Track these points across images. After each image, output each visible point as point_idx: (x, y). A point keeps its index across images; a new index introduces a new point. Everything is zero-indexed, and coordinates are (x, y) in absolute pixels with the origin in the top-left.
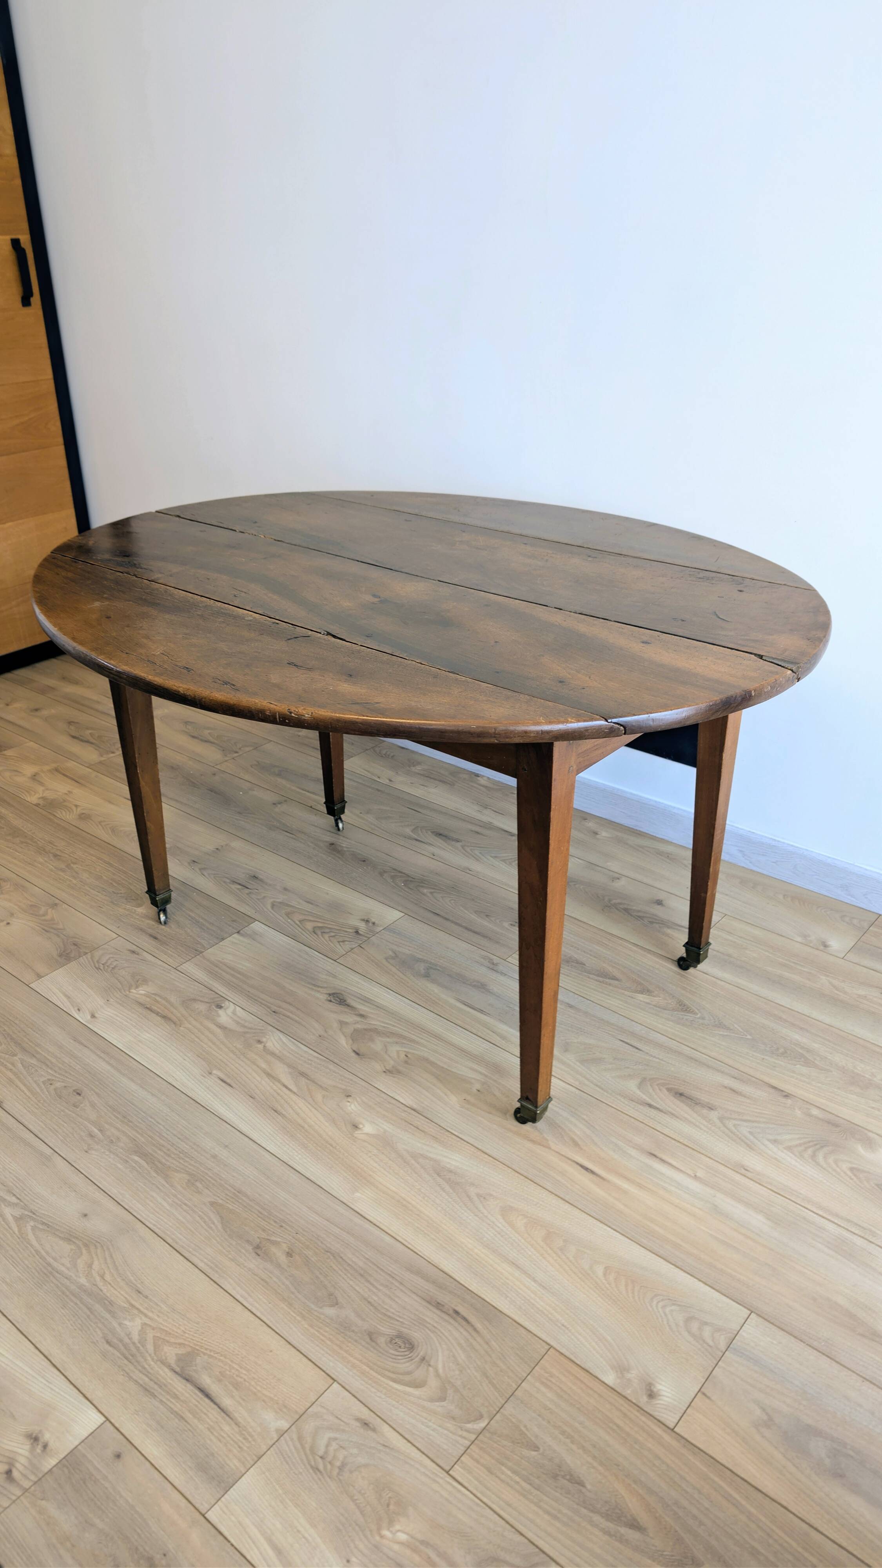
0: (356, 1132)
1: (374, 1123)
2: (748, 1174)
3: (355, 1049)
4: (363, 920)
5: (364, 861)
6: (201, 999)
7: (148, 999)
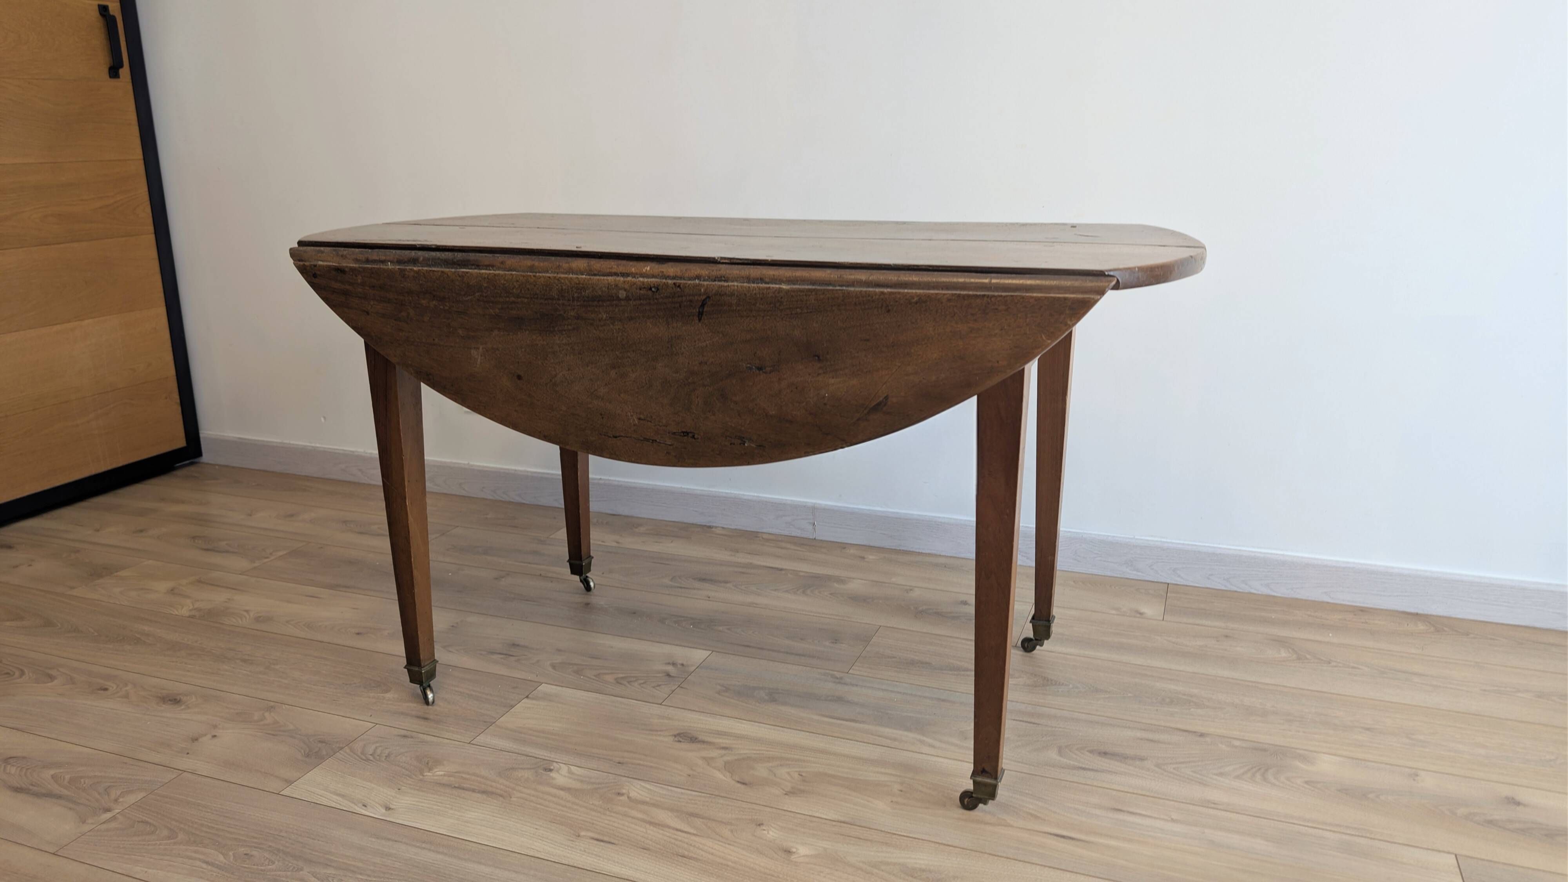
0: (792, 857)
1: (806, 843)
2: (1220, 807)
3: (737, 779)
4: (669, 664)
5: (634, 613)
6: (521, 767)
7: (452, 779)
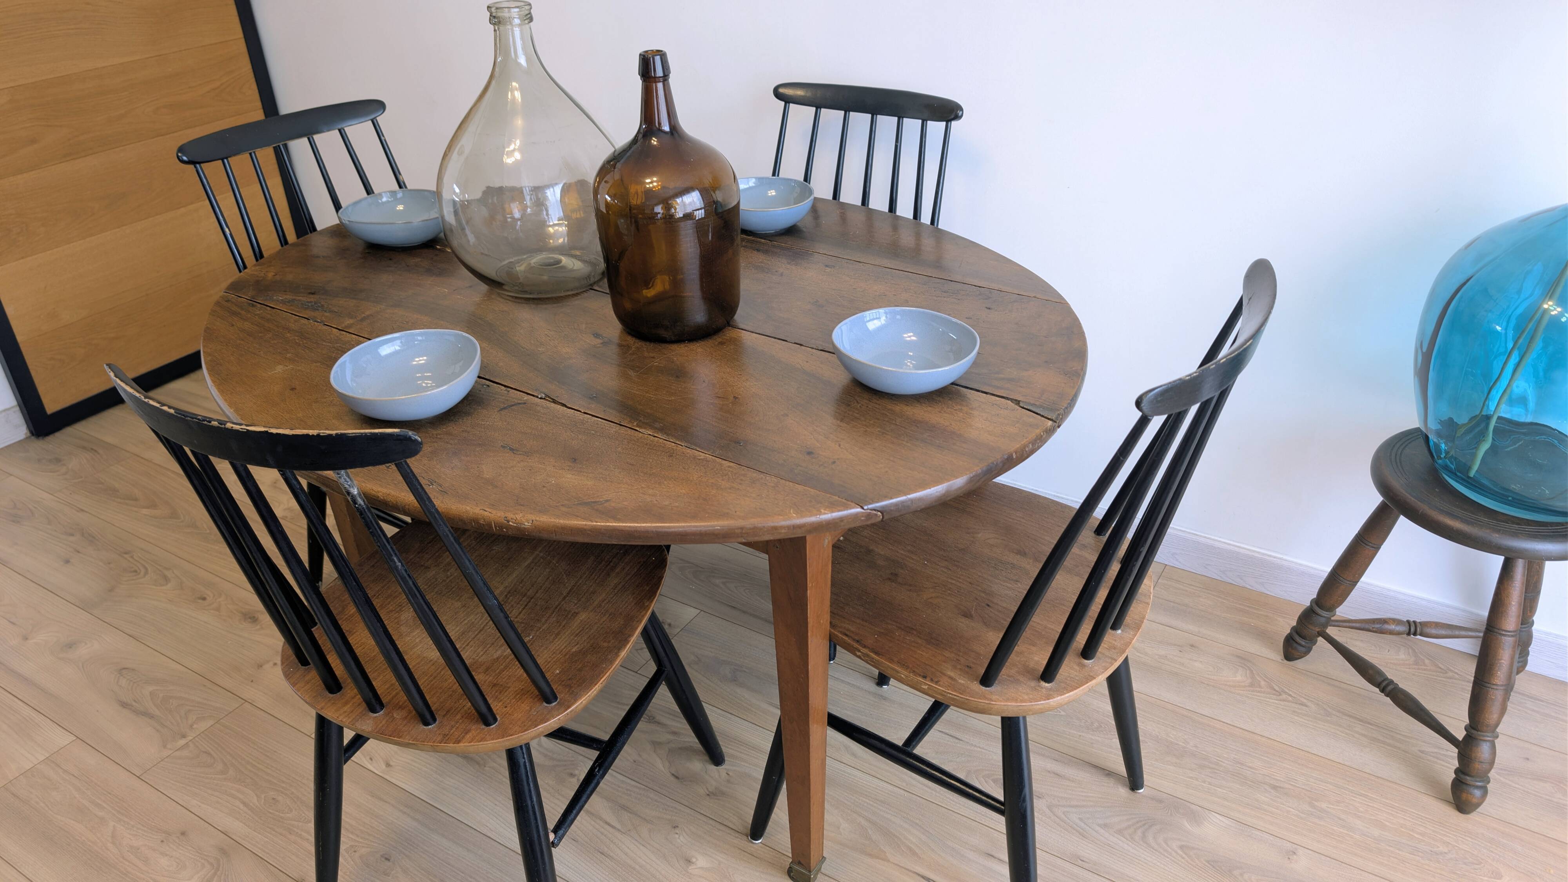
2: (1086, 865)
